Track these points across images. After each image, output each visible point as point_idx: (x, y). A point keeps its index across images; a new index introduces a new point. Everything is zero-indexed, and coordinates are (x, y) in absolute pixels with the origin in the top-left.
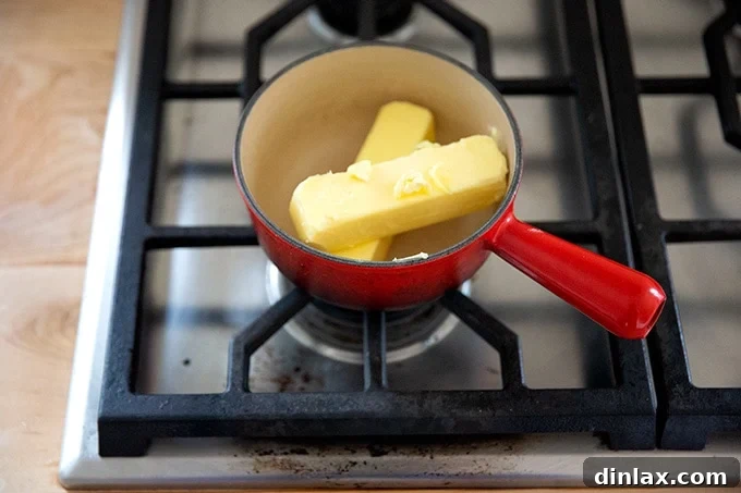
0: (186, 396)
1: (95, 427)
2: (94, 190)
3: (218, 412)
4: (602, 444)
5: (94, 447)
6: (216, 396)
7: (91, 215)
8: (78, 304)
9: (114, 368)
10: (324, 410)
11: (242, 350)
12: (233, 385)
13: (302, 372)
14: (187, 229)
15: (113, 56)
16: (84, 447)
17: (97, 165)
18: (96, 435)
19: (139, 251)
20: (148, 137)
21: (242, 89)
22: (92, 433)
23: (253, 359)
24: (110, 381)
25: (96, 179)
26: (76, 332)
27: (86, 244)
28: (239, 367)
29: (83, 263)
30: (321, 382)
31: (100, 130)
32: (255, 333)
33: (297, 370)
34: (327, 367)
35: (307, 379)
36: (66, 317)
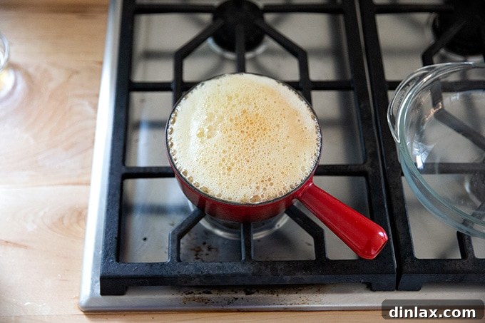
0: (147, 264)
1: (98, 279)
2: (93, 142)
3: (164, 273)
4: (367, 287)
5: (98, 291)
6: (163, 264)
7: (92, 155)
8: (87, 208)
9: (108, 248)
10: (221, 272)
11: (176, 238)
12: (172, 258)
13: (206, 245)
14: (145, 168)
15: (101, 63)
16: (92, 290)
17: (95, 127)
18: (99, 283)
19: (119, 180)
20: (122, 115)
21: (173, 86)
22: (96, 282)
23: (182, 241)
24: (106, 255)
25: (94, 134)
26: (86, 223)
27: (89, 173)
28: (175, 248)
29: (88, 184)
30: (217, 250)
31: (95, 107)
32: (183, 228)
33: (204, 243)
34: (220, 242)
35: (209, 249)
36: (80, 215)
